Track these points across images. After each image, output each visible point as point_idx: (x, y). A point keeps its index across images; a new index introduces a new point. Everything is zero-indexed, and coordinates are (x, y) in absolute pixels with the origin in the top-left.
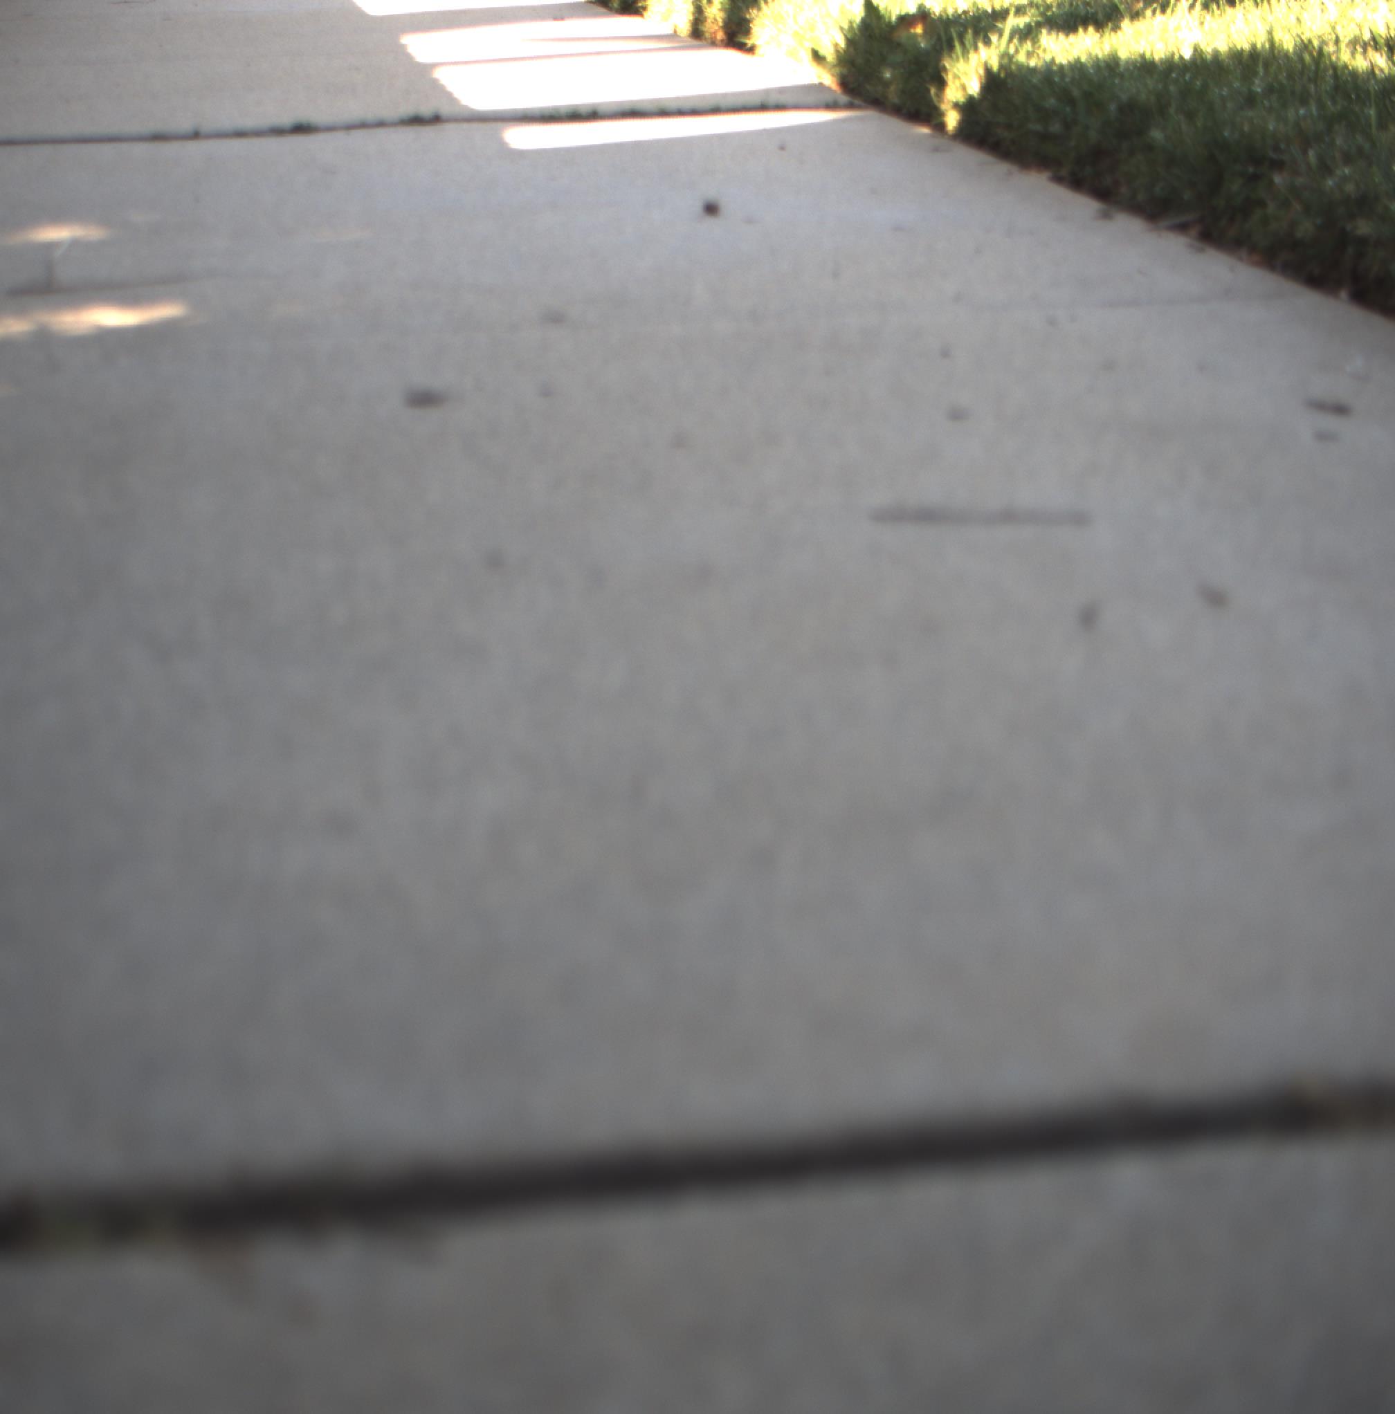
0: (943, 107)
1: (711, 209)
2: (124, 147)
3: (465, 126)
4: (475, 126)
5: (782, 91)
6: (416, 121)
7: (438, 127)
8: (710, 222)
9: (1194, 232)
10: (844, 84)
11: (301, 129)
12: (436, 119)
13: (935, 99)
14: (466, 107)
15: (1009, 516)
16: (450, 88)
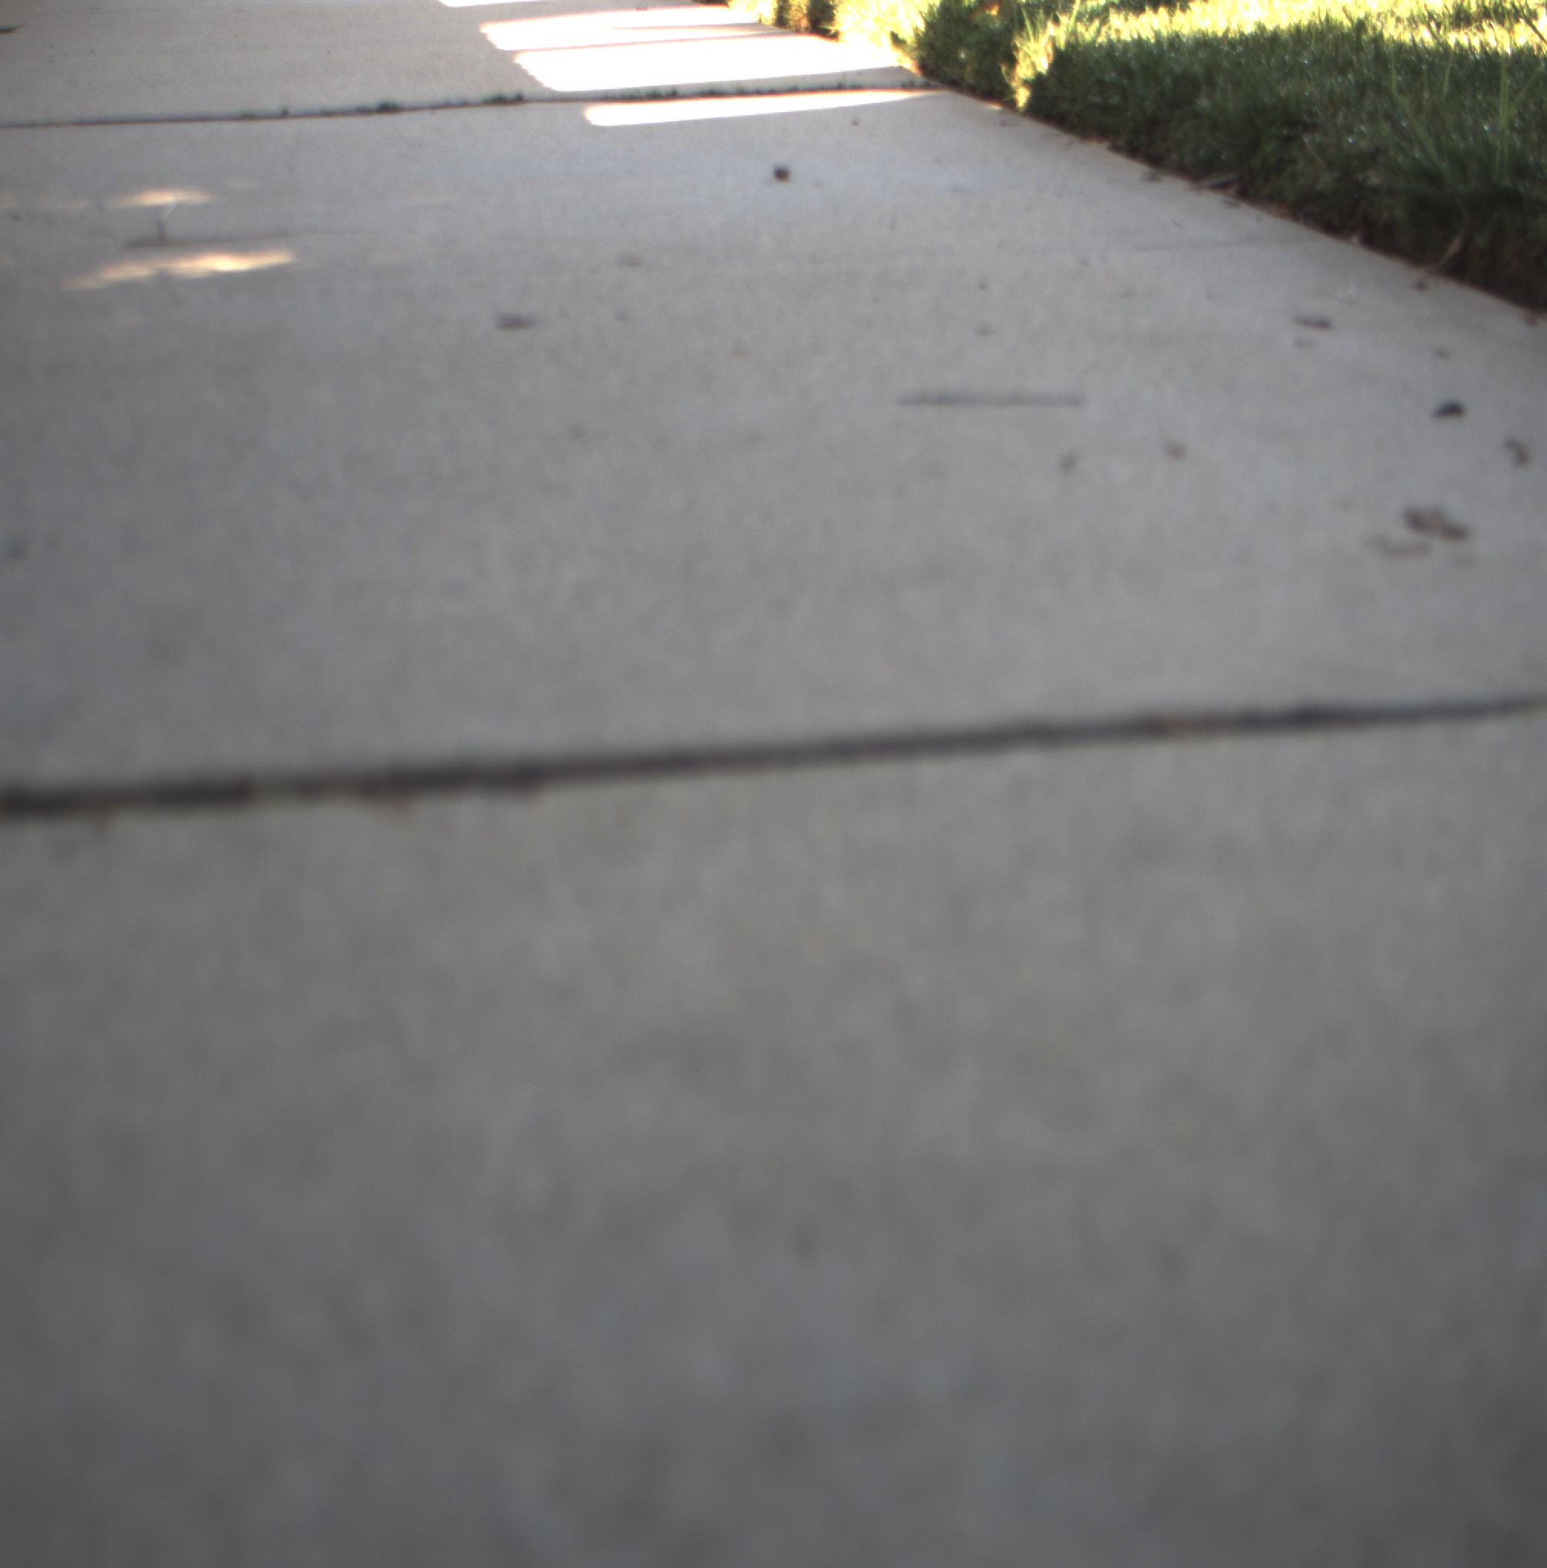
0: (1014, 84)
1: (781, 174)
2: (215, 126)
3: (548, 106)
4: (557, 106)
5: (860, 73)
6: (499, 101)
7: (521, 107)
8: (780, 187)
9: (1232, 191)
10: (923, 66)
11: (387, 109)
12: (519, 100)
13: (1006, 77)
14: (549, 89)
15: (1016, 400)
16: (531, 72)
